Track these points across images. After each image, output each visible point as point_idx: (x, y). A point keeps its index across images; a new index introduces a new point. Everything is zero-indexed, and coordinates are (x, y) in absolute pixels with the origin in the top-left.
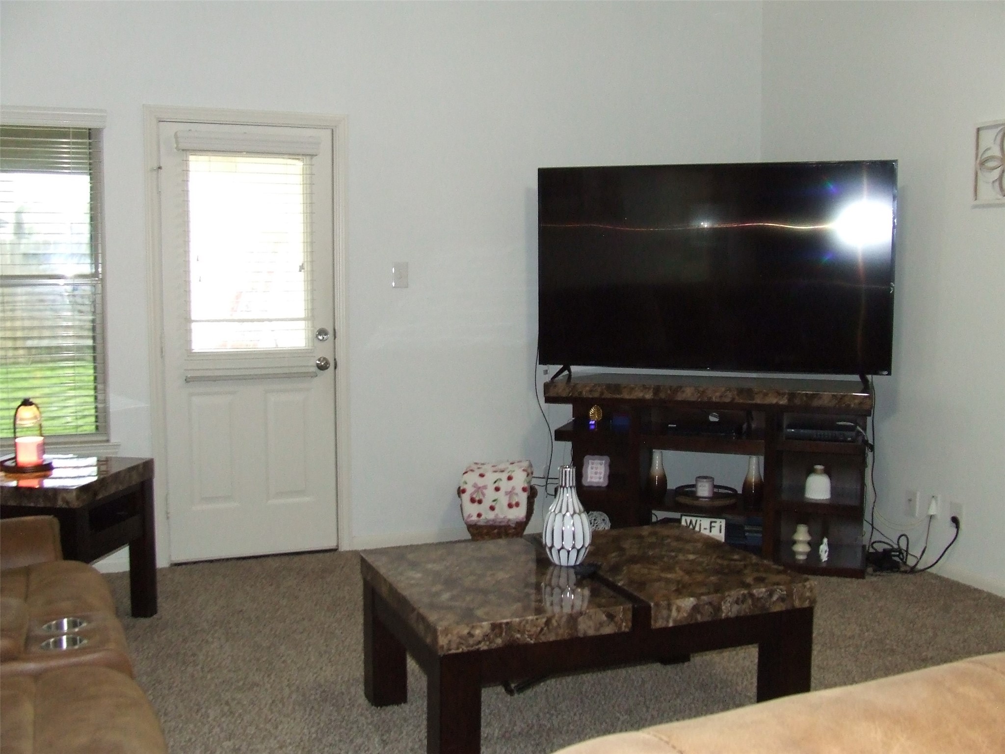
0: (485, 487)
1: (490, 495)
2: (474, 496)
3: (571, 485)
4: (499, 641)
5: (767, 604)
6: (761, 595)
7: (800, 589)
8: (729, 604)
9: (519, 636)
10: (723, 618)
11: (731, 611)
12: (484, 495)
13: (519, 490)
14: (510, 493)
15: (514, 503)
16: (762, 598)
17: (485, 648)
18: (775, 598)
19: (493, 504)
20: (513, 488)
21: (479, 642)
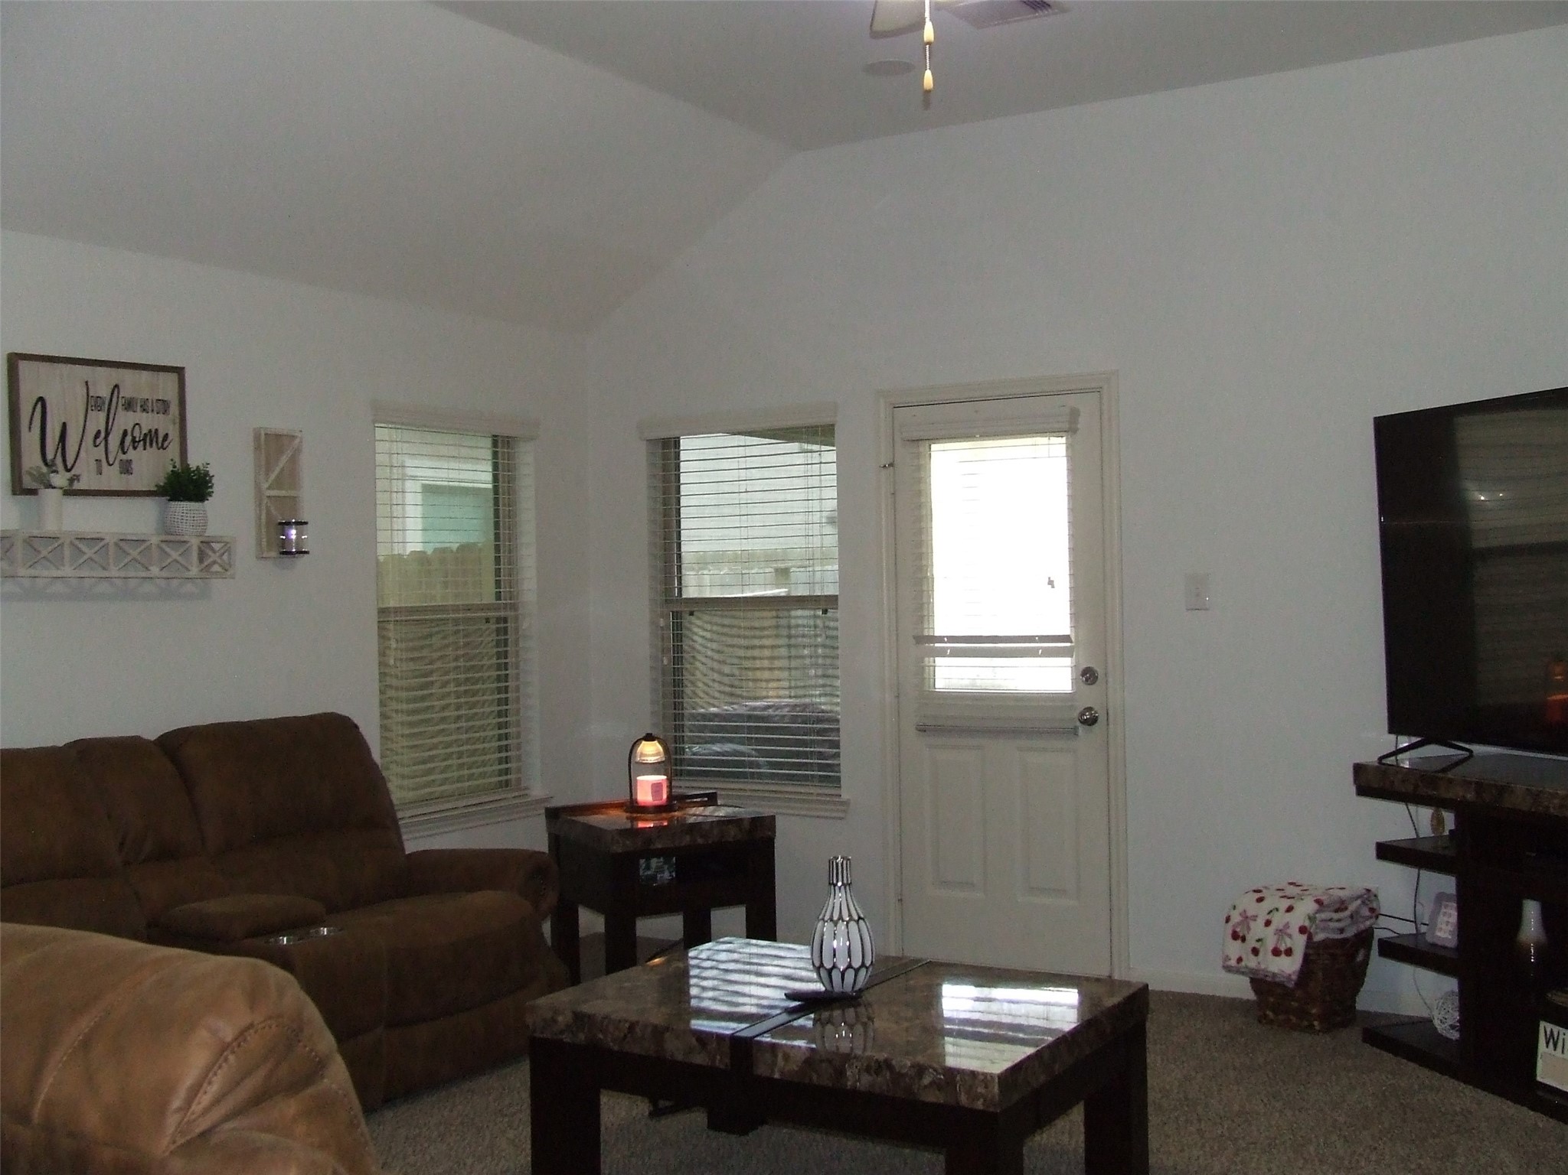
0: (1255, 918)
1: (1257, 929)
2: (1238, 930)
3: (845, 882)
4: (582, 1037)
5: (915, 1088)
6: (904, 1071)
7: (967, 1078)
8: (857, 1071)
9: (601, 1036)
10: (849, 1087)
11: (859, 1080)
12: (1249, 928)
13: (1294, 930)
14: (1281, 932)
15: (1283, 948)
16: (906, 1074)
17: (568, 1040)
18: (926, 1080)
19: (1257, 945)
20: (1287, 926)
21: (562, 1032)
